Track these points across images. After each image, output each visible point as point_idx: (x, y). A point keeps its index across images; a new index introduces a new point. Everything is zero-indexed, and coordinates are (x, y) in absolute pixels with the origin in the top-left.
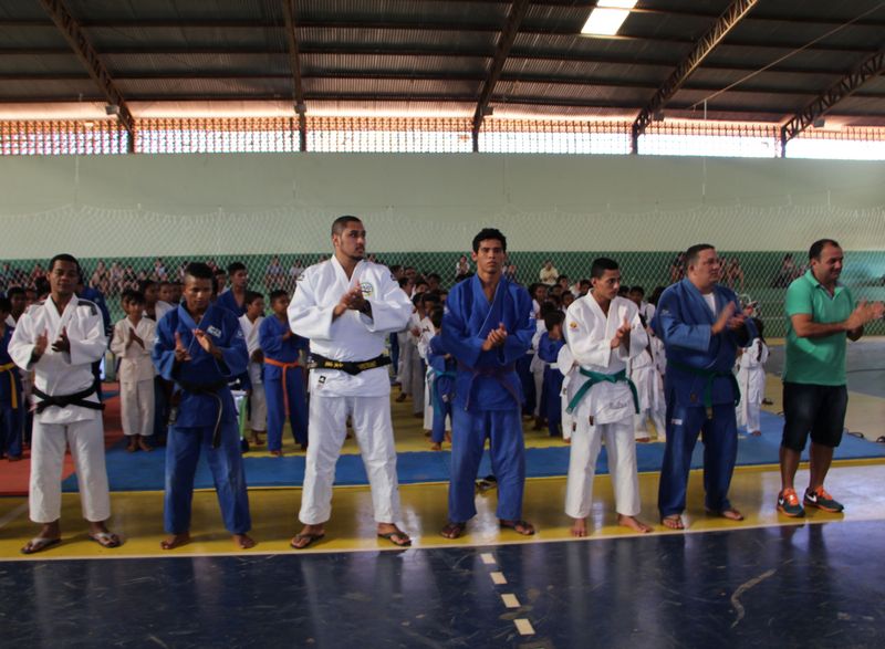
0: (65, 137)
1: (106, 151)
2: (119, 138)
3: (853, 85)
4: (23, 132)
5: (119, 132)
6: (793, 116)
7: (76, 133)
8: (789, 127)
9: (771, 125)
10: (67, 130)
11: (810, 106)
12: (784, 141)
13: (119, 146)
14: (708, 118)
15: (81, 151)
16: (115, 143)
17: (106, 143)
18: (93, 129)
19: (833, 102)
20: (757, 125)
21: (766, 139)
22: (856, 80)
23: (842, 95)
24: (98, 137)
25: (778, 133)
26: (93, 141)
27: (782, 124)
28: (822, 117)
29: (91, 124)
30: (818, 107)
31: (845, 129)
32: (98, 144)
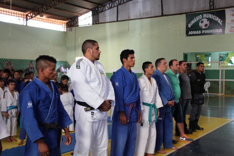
3: (55, 5)
6: (32, 11)
8: (29, 15)
9: (23, 13)
11: (38, 9)
12: (27, 20)
14: (12, 9)
19: (47, 9)
20: (18, 12)
21: (20, 18)
22: (56, 3)
23: (51, 7)
25: (25, 17)
27: (27, 13)
28: (43, 14)
30: (41, 10)
31: (46, 18)
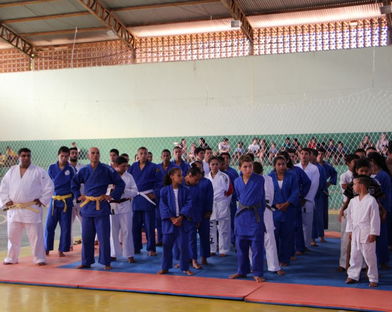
0: (333, 36)
1: (368, 44)
2: (380, 33)
4: (299, 33)
5: (380, 28)
7: (343, 32)
10: (336, 30)
13: (380, 40)
15: (347, 46)
16: (376, 38)
17: (368, 39)
18: (357, 27)
24: (361, 33)
26: (357, 37)
29: (355, 24)
32: (361, 39)
